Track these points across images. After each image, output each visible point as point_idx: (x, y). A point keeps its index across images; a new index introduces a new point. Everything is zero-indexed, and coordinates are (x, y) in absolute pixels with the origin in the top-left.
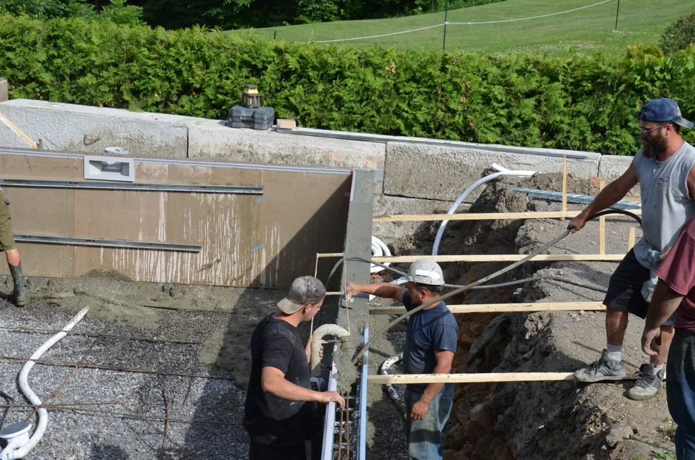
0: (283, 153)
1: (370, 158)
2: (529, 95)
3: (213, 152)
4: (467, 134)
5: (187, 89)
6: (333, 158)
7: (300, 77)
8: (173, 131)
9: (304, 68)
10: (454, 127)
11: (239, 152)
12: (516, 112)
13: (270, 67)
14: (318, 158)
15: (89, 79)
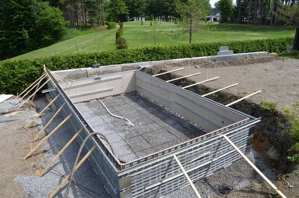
0: (104, 71)
1: (119, 69)
2: (139, 54)
3: (92, 73)
4: (131, 62)
5: (81, 63)
6: (113, 70)
7: (101, 58)
8: (84, 71)
9: (101, 56)
10: (129, 61)
11: (97, 72)
12: (138, 57)
13: (95, 57)
14: (110, 70)
15: (64, 65)
